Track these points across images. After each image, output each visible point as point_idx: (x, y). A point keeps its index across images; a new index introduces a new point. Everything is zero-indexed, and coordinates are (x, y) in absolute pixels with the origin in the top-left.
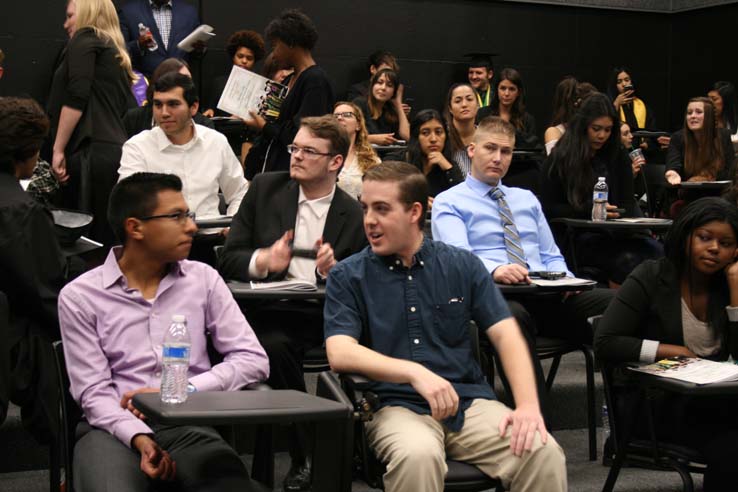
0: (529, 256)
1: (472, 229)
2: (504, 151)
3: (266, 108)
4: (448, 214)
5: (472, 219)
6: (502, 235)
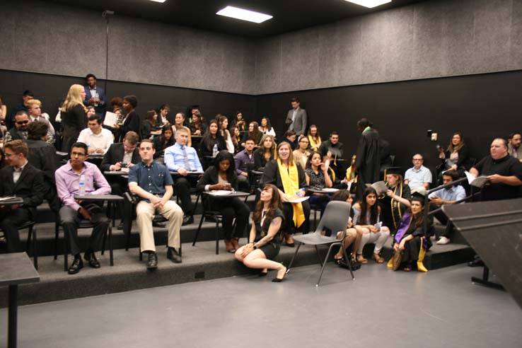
6: (184, 159)
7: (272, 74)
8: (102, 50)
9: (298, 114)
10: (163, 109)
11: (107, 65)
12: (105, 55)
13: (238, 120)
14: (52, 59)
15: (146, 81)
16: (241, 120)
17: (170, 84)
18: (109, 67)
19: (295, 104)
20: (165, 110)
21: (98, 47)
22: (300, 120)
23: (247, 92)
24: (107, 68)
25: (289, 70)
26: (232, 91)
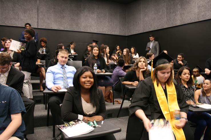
0: (70, 83)
1: (55, 76)
2: (66, 58)
3: (21, 49)
4: (49, 72)
5: (55, 74)
6: (63, 77)
7: (136, 23)
8: (35, 11)
9: (153, 45)
10: (72, 45)
11: (38, 19)
12: (36, 13)
13: (117, 50)
14: (4, 17)
15: (62, 29)
16: (119, 50)
17: (76, 30)
18: (39, 21)
19: (151, 38)
20: (73, 45)
21: (32, 9)
22: (155, 48)
23: (122, 34)
24: (38, 21)
25: (146, 19)
26: (113, 33)
